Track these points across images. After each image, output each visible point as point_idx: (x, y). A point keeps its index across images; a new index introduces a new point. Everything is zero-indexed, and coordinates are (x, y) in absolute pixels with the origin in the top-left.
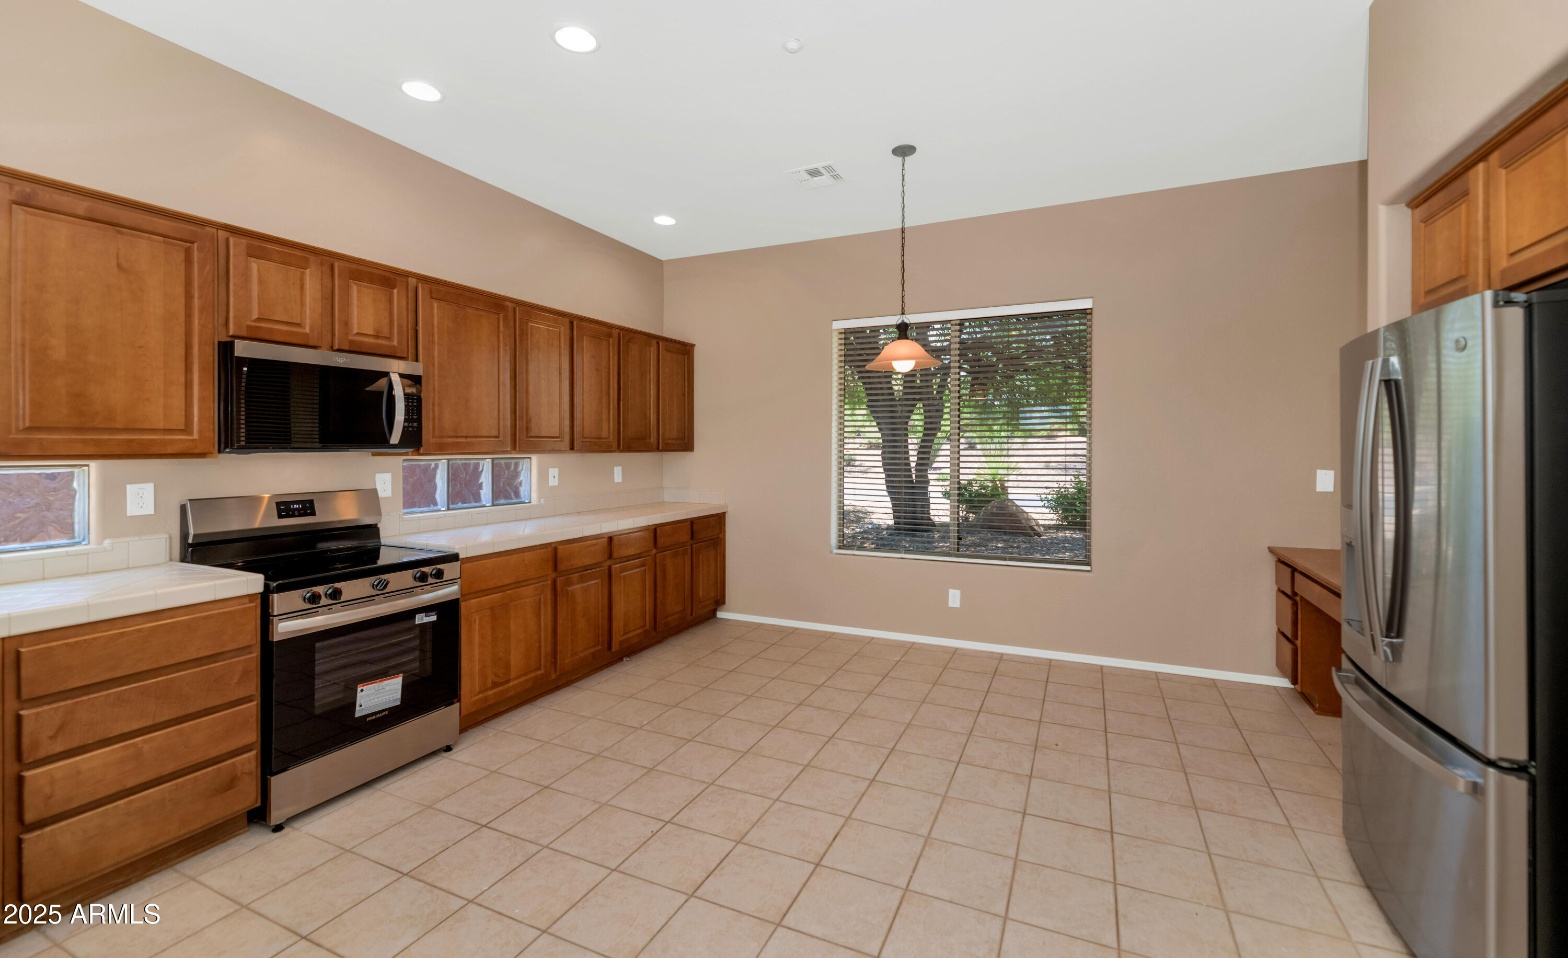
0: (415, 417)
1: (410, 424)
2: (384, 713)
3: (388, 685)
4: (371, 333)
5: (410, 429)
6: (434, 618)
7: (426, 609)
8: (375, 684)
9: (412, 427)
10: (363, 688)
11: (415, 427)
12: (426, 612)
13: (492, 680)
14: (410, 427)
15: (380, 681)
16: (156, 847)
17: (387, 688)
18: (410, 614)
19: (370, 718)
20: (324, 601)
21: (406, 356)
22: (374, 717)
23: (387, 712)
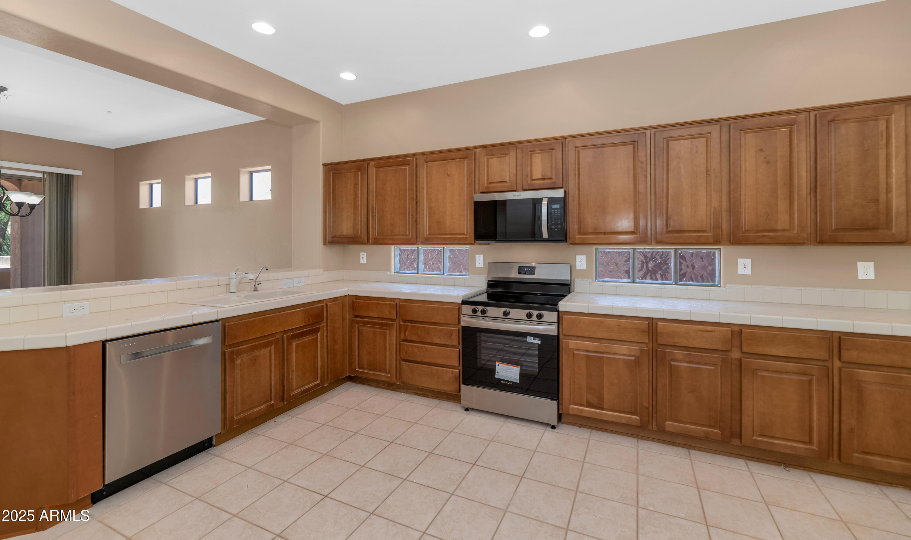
0: (559, 222)
1: (556, 227)
2: (510, 383)
3: (512, 369)
4: (541, 177)
5: (556, 229)
6: (539, 342)
7: (535, 335)
8: (505, 365)
9: (557, 228)
10: (499, 364)
11: (559, 228)
12: (533, 337)
13: (587, 400)
14: (556, 228)
15: (507, 365)
16: (428, 388)
17: (511, 370)
18: (524, 335)
19: (503, 382)
20: (479, 313)
21: (562, 187)
22: (505, 382)
23: (511, 383)
